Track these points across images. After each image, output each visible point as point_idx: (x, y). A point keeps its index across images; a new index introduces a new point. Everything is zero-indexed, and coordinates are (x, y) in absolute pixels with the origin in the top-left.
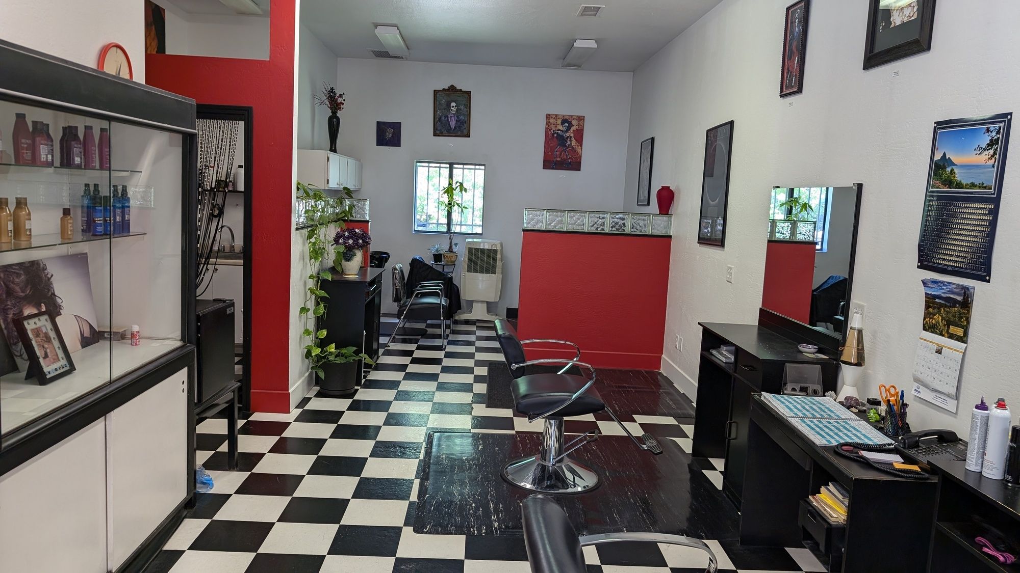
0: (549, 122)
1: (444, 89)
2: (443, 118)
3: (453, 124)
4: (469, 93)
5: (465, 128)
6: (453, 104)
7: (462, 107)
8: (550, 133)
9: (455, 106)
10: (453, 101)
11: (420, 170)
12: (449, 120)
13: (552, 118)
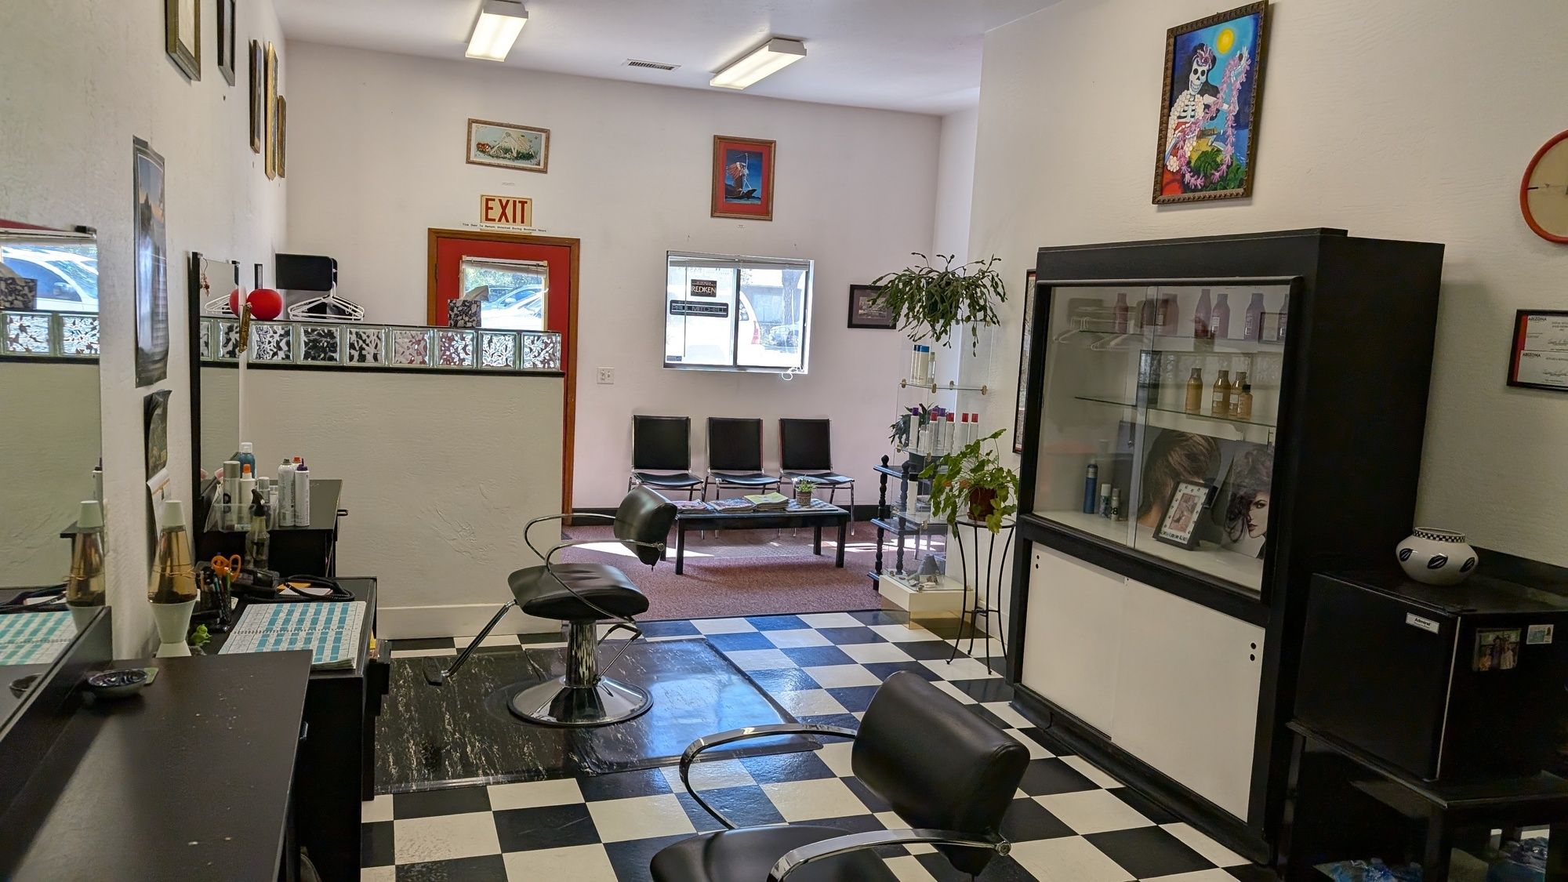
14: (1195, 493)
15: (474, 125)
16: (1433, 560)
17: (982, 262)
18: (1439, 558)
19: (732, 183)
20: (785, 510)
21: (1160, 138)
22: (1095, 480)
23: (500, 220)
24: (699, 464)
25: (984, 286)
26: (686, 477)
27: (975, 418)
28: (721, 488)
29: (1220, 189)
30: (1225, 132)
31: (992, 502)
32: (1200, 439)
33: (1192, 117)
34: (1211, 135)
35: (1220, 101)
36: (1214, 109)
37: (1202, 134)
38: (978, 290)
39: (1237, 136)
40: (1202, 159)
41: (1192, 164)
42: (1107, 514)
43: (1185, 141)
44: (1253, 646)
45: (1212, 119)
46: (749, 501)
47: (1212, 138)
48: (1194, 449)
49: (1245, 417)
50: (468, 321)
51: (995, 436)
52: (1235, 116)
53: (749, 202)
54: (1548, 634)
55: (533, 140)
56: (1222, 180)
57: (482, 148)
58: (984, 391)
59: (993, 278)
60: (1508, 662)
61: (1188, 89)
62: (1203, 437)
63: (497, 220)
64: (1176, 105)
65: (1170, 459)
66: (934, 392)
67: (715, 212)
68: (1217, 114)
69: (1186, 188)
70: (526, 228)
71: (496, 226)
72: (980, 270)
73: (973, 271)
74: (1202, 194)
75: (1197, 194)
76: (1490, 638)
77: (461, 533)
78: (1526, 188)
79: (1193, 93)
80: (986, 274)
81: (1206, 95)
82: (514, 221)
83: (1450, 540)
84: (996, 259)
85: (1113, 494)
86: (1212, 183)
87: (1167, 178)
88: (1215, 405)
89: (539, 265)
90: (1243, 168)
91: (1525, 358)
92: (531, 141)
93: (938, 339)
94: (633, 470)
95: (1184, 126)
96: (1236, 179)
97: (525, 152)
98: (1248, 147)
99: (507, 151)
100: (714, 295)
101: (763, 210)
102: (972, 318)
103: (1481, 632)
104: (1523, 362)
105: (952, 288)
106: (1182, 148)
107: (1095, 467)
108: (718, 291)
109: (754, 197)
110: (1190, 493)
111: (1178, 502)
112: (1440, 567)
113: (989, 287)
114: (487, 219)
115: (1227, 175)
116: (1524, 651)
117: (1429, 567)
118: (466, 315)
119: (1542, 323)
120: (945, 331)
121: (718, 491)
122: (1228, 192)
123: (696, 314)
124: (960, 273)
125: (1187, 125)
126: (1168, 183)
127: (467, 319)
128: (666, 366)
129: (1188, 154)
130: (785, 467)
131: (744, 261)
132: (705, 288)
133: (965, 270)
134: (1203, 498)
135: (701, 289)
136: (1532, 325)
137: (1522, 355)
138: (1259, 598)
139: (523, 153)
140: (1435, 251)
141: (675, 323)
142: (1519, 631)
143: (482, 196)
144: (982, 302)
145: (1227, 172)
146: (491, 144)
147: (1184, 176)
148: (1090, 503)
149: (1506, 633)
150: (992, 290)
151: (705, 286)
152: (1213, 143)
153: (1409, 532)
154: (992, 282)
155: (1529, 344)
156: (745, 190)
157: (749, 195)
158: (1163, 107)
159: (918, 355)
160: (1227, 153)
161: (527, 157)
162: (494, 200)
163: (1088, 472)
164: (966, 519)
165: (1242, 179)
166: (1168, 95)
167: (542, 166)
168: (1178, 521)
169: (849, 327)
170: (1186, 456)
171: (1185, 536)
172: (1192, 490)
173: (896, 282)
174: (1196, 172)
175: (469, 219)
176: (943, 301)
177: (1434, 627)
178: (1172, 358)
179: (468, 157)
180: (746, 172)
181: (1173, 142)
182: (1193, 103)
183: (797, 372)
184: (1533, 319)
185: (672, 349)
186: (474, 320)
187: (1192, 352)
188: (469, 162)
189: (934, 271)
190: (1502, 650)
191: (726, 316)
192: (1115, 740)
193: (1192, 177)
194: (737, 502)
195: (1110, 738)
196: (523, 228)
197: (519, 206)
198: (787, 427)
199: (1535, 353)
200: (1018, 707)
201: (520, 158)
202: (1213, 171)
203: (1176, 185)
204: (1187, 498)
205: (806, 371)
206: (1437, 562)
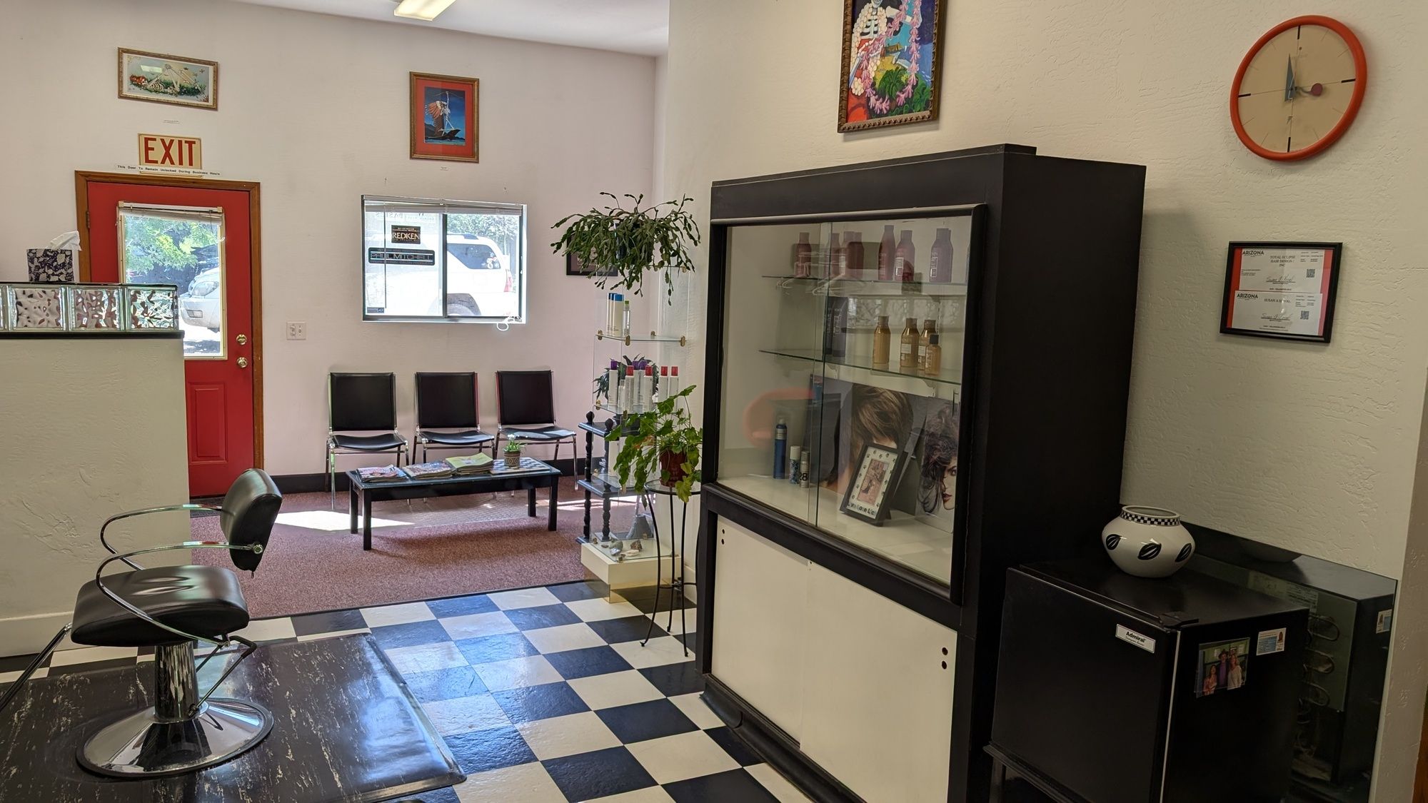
14: (884, 459)
15: (125, 55)
16: (1145, 549)
17: (674, 202)
18: (1152, 546)
19: (432, 123)
20: (489, 472)
21: (843, 58)
22: (784, 441)
23: (163, 162)
24: (407, 423)
25: (677, 229)
26: (390, 438)
27: (675, 372)
28: (428, 448)
29: (906, 113)
30: (909, 48)
31: (683, 467)
32: (892, 396)
33: (875, 32)
34: (895, 52)
35: (903, 13)
36: (896, 22)
37: (886, 52)
38: (670, 233)
39: (921, 51)
40: (887, 79)
41: (877, 86)
42: (796, 479)
43: (868, 60)
44: (945, 651)
45: (896, 33)
46: (450, 465)
47: (896, 55)
48: (886, 407)
49: (933, 373)
50: (53, 274)
51: (685, 393)
52: (918, 29)
53: (452, 143)
54: (1281, 639)
55: (199, 73)
56: (907, 102)
57: (136, 81)
58: (682, 341)
59: (685, 220)
60: (1236, 679)
61: (870, 2)
62: (895, 393)
63: (160, 162)
64: (858, 20)
65: (861, 417)
66: (628, 344)
67: (415, 153)
68: (900, 27)
69: (871, 113)
70: (196, 170)
71: (159, 168)
72: (673, 212)
73: (664, 212)
74: (887, 119)
75: (883, 120)
76: (1215, 653)
77: (57, 527)
78: (1236, 95)
79: (875, 6)
80: (679, 216)
81: (889, 8)
82: (181, 163)
83: (1163, 523)
84: (688, 199)
85: (802, 458)
86: (897, 106)
87: (853, 102)
88: (903, 358)
89: (212, 212)
90: (929, 88)
91: (1243, 300)
92: (196, 75)
93: (629, 286)
94: (331, 433)
95: (867, 44)
96: (922, 101)
97: (189, 86)
98: (933, 62)
99: (168, 85)
100: (418, 241)
101: (469, 152)
102: (666, 262)
103: (1204, 647)
104: (1238, 303)
105: (640, 230)
106: (866, 68)
107: (784, 427)
108: (423, 237)
109: (458, 138)
110: (878, 458)
111: (866, 469)
112: (1152, 558)
113: (682, 230)
114: (148, 161)
115: (913, 96)
116: (1255, 664)
117: (1140, 557)
118: (49, 268)
119: (1258, 257)
120: (637, 278)
121: (425, 452)
122: (914, 115)
123: (399, 263)
124: (651, 215)
125: (871, 42)
126: (853, 109)
127: (50, 272)
128: (366, 318)
129: (873, 75)
130: (503, 421)
131: (450, 206)
132: (406, 234)
133: (657, 211)
134: (891, 466)
135: (403, 236)
136: (1248, 260)
137: (1236, 295)
138: (948, 595)
139: (187, 88)
140: (1136, 174)
141: (375, 273)
142: (1248, 641)
143: (140, 135)
144: (674, 246)
145: (912, 93)
146: (148, 77)
147: (869, 99)
148: (780, 468)
149: (1232, 645)
150: (684, 232)
151: (408, 232)
152: (896, 61)
153: (1115, 511)
154: (685, 225)
155: (1245, 282)
156: (447, 130)
157: (452, 136)
158: (845, 24)
159: (613, 303)
160: (912, 70)
161: (193, 92)
162: (155, 140)
163: (776, 433)
164: (658, 486)
165: (928, 100)
166: (850, 9)
167: (210, 103)
168: (866, 491)
169: (568, 274)
170: (877, 414)
171: (873, 508)
172: (881, 456)
173: (582, 224)
174: (881, 95)
175: (126, 161)
176: (631, 246)
177: (1149, 644)
178: (879, 302)
179: (120, 91)
180: (447, 111)
181: (857, 62)
182: (875, 17)
183: (514, 322)
184: (1247, 253)
185: (374, 300)
186: (62, 273)
187: (900, 296)
188: (121, 96)
189: (625, 213)
190: (1229, 666)
191: (433, 264)
192: (803, 748)
193: (877, 100)
194: (435, 467)
195: (797, 743)
196: (191, 170)
197: (185, 147)
198: (506, 380)
199: (1250, 293)
200: (708, 699)
201: (185, 93)
202: (898, 93)
203: (861, 110)
204: (877, 466)
205: (524, 320)
206: (1150, 551)
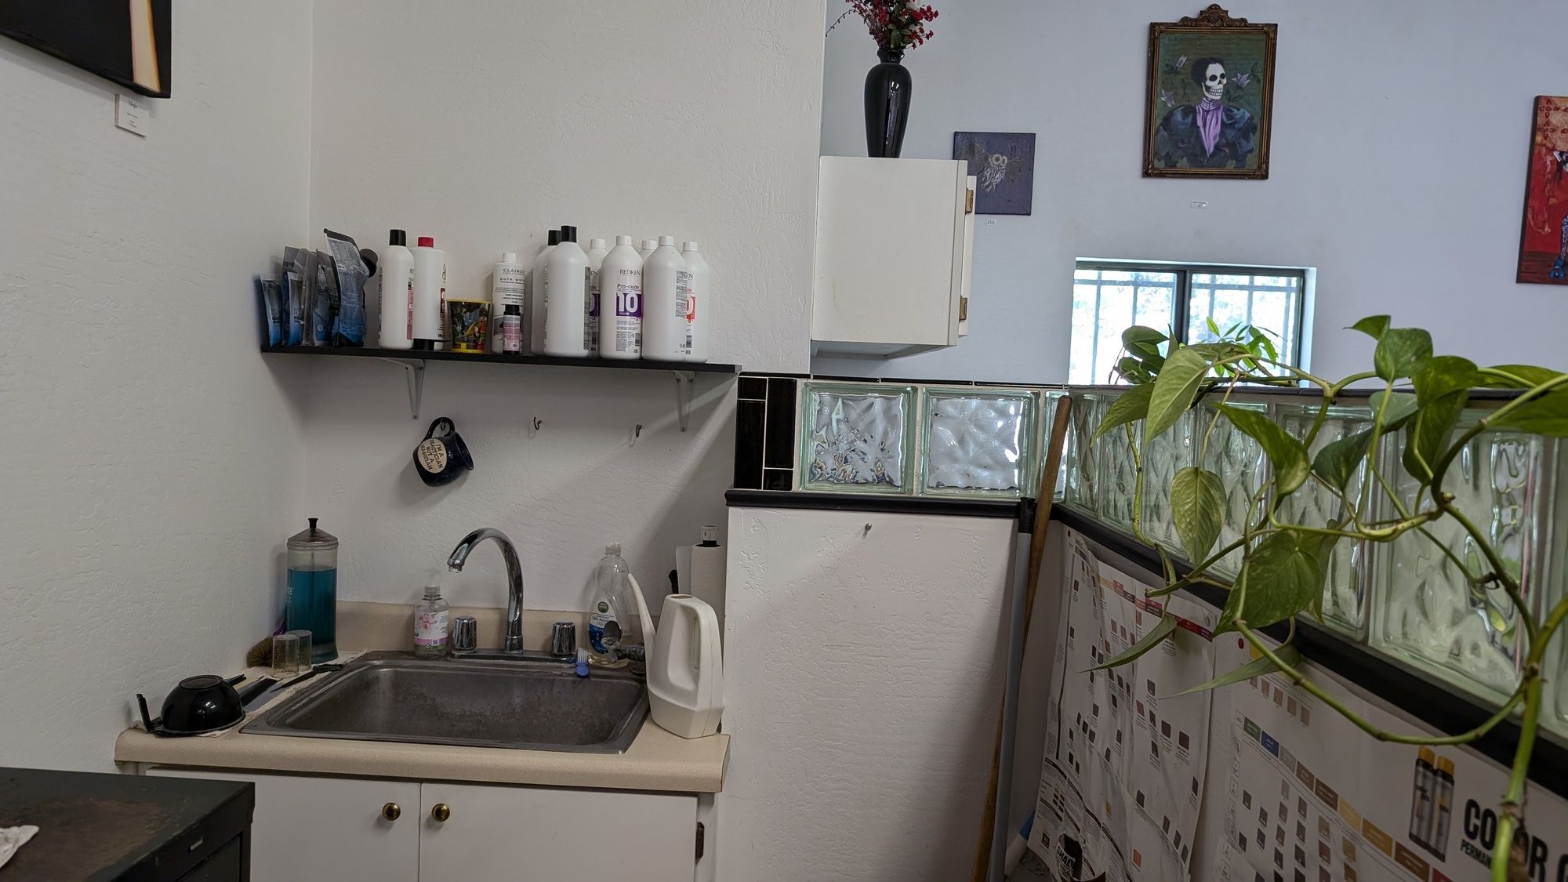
0: (1548, 123)
1: (1185, 19)
2: (1178, 116)
3: (1211, 133)
4: (1269, 33)
5: (1251, 151)
6: (1215, 69)
7: (1245, 80)
8: (1549, 159)
9: (1222, 76)
10: (1214, 61)
11: (1083, 295)
12: (1200, 123)
13: (1557, 109)
